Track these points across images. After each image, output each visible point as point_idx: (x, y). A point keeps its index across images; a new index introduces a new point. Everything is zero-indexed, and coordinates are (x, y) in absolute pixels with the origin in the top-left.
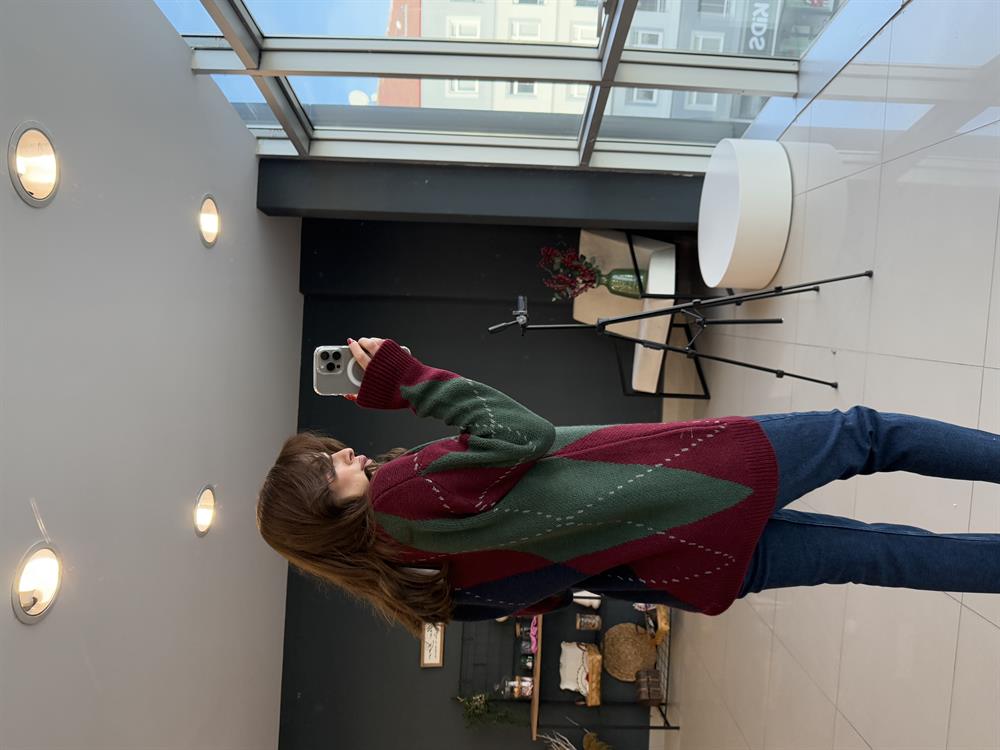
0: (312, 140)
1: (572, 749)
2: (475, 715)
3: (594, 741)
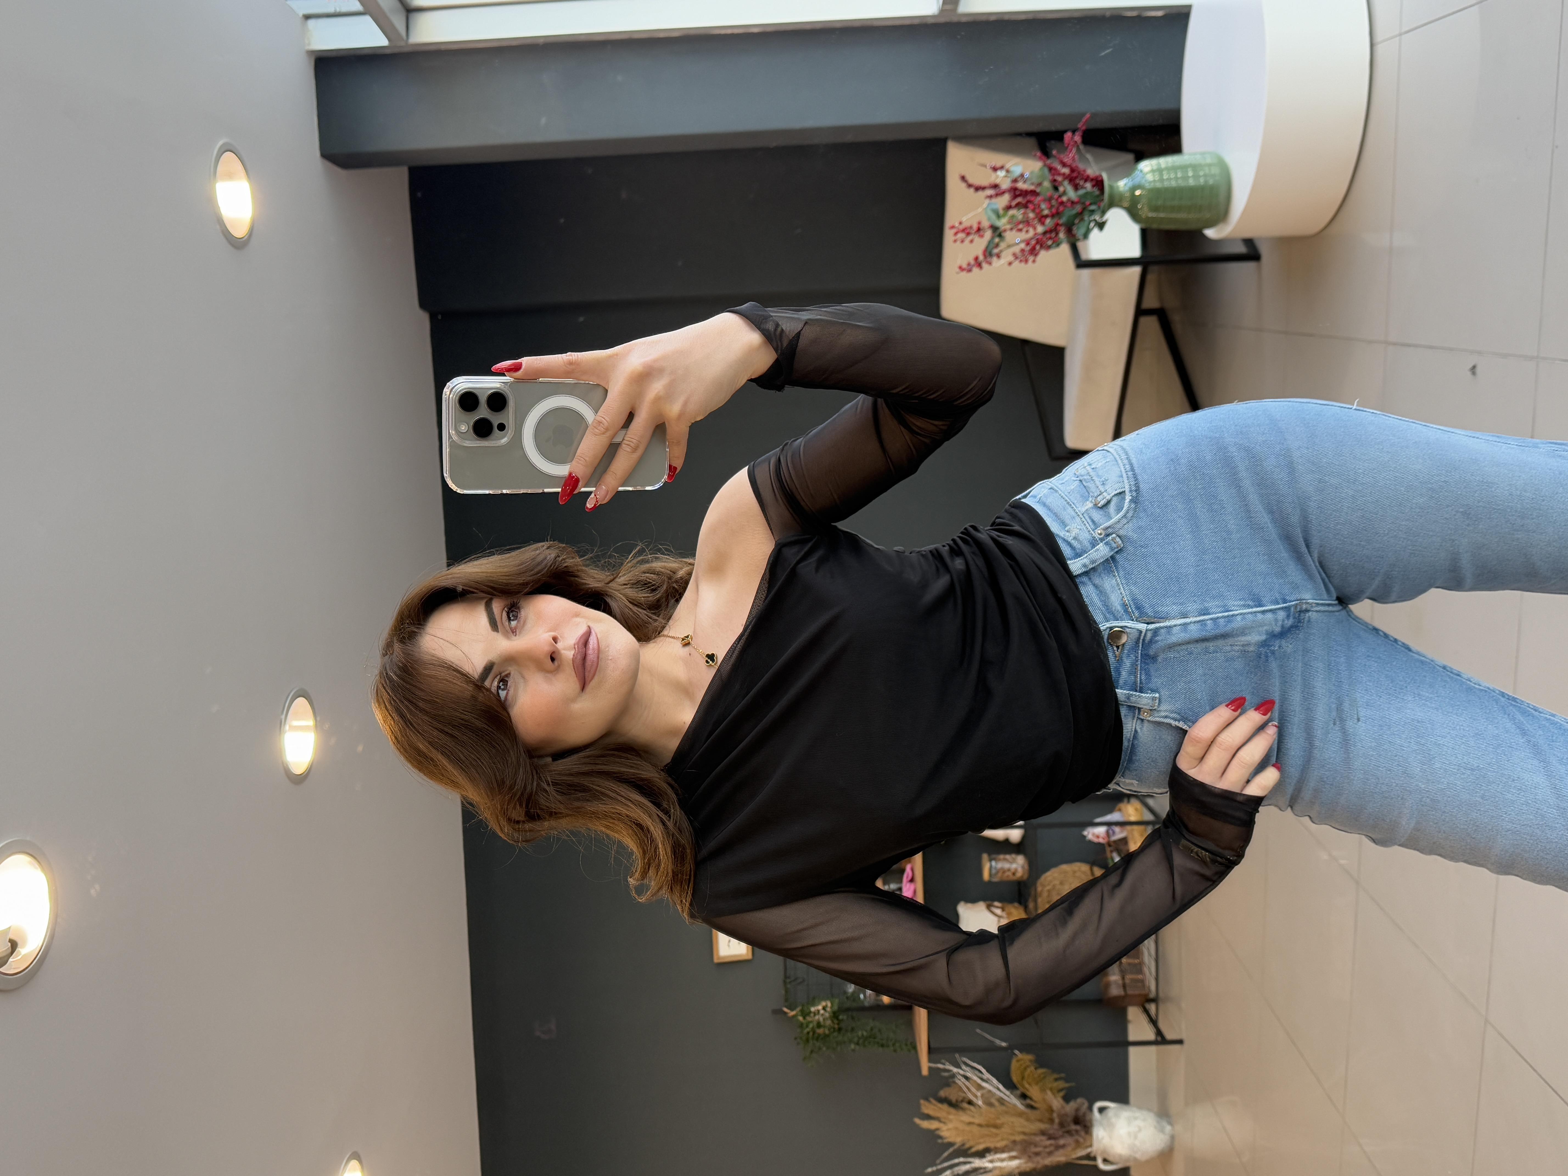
0: (411, 11)
1: (993, 1086)
2: (818, 1038)
3: (1032, 1068)
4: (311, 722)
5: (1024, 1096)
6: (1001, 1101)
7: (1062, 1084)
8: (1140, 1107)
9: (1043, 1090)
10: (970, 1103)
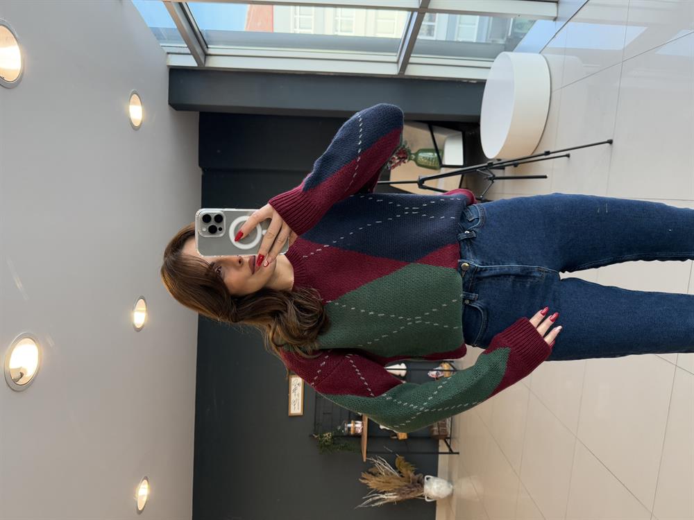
0: (206, 55)
1: (389, 468)
2: (325, 446)
3: (403, 462)
4: (144, 309)
5: (400, 472)
6: (391, 473)
7: (413, 468)
8: (442, 478)
9: (407, 470)
10: (380, 474)
